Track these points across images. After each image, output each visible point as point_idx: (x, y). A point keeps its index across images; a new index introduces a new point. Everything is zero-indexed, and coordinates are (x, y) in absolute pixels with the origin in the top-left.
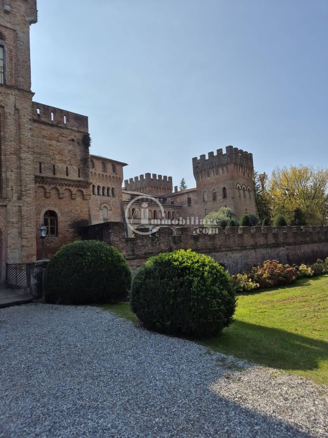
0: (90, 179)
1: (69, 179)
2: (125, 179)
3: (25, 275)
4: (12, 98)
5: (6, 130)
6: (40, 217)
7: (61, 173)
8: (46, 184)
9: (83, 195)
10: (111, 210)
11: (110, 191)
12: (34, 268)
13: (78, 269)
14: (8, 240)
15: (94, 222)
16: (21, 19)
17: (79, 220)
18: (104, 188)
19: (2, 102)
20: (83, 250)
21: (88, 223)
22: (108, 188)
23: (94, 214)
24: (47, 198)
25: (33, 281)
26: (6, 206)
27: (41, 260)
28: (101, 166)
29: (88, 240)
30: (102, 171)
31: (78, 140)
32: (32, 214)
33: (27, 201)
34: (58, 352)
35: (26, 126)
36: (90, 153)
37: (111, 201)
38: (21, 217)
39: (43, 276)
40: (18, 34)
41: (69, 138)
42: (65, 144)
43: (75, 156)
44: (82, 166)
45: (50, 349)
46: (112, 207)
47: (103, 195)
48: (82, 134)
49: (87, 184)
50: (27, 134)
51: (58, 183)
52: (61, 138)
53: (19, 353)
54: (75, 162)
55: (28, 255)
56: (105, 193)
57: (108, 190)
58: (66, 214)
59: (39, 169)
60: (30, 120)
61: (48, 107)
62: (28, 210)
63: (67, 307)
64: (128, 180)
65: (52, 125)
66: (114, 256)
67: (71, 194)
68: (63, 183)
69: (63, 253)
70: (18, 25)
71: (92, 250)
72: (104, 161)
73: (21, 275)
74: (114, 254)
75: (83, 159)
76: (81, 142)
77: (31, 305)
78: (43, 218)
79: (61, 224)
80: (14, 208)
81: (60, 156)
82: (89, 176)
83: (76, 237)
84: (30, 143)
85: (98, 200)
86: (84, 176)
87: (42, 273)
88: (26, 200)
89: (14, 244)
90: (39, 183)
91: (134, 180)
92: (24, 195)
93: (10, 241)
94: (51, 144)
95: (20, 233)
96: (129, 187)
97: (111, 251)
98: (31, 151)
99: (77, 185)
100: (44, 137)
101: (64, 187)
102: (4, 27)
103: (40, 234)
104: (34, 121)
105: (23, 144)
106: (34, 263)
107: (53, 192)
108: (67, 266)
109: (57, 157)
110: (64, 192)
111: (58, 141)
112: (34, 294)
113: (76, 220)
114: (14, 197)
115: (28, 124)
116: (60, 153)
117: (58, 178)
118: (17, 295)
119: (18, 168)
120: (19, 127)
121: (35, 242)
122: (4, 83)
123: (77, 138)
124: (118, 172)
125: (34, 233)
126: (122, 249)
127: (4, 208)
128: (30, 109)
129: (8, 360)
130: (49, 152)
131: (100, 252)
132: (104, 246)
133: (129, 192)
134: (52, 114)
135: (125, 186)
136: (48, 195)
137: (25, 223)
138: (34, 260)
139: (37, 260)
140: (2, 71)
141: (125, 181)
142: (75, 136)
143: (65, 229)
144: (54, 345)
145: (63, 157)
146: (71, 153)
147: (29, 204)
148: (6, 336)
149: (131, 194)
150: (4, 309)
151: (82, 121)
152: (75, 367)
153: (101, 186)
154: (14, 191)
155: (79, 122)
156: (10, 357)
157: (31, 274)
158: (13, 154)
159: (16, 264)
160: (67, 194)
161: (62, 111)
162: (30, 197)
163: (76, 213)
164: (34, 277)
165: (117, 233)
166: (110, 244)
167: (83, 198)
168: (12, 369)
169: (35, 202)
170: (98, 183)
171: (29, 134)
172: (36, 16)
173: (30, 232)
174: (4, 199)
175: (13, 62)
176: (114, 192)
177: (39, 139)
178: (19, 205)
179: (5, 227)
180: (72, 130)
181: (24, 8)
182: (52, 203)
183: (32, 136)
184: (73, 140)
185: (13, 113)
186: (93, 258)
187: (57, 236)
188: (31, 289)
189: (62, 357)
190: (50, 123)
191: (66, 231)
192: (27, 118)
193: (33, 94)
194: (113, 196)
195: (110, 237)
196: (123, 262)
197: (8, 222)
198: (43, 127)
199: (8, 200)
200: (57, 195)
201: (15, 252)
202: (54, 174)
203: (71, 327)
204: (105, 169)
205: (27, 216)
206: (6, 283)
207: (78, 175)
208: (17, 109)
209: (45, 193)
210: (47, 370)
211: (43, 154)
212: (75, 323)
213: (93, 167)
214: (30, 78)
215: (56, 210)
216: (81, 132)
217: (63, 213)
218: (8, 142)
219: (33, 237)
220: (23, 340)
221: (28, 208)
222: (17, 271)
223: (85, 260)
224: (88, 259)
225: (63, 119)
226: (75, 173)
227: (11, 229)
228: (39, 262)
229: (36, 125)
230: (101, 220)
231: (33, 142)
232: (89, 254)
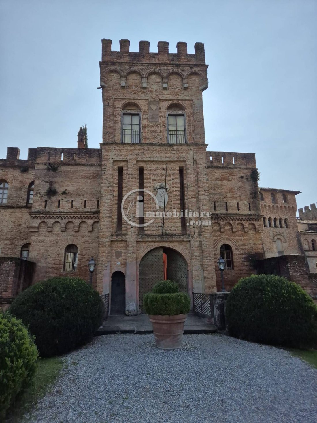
0: (261, 212)
1: (240, 213)
2: (298, 208)
3: (209, 305)
4: (191, 153)
5: (188, 179)
6: (217, 251)
7: (233, 209)
8: (221, 220)
9: (255, 228)
10: (286, 242)
11: (283, 222)
12: (216, 299)
13: (259, 304)
14: (193, 271)
15: (269, 255)
16: (196, 90)
17: (253, 253)
18: (275, 219)
19: (184, 157)
20: (262, 285)
21: (263, 256)
22: (280, 219)
23: (267, 247)
24: (221, 232)
25: (216, 312)
26: (190, 241)
27: (222, 291)
28: (271, 198)
29: (266, 275)
30: (272, 202)
31: (246, 176)
32: (211, 248)
33: (206, 237)
34: (249, 392)
35: (202, 172)
36: (259, 187)
37: (285, 232)
38: (202, 250)
39: (225, 308)
40: (194, 102)
41: (239, 176)
42: (235, 182)
43: (244, 192)
44: (252, 200)
45: (240, 387)
46: (286, 238)
47: (276, 226)
48: (250, 170)
49: (258, 217)
50: (203, 179)
51: (230, 218)
52: (231, 177)
53: (212, 383)
54: (245, 197)
55: (210, 286)
56: (277, 224)
57: (280, 222)
58: (240, 247)
59: (214, 207)
60: (205, 167)
61: (219, 153)
62: (207, 244)
63: (251, 345)
64: (302, 209)
65: (223, 168)
66: (298, 294)
67: (244, 228)
68: (235, 218)
69: (242, 286)
70: (194, 95)
71: (271, 285)
72: (273, 192)
73: (205, 305)
74: (297, 292)
75: (253, 193)
76: (249, 178)
77: (216, 335)
78: (220, 251)
79: (236, 257)
80: (196, 243)
81: (231, 193)
82: (260, 208)
83: (251, 270)
84: (206, 186)
85: (271, 232)
86: (255, 209)
87: (223, 304)
88: (206, 235)
89: (197, 275)
90: (215, 220)
91: (310, 208)
92: (204, 231)
93: (195, 273)
94: (223, 184)
95: (202, 265)
96: (305, 216)
97: (294, 288)
98: (207, 193)
99: (248, 219)
100: (217, 179)
101: (237, 222)
102: (184, 100)
103: (219, 266)
104: (209, 167)
105: (201, 188)
106: (216, 295)
107: (227, 227)
108: (247, 300)
109: (228, 195)
110: (237, 226)
111: (229, 181)
112: (218, 324)
113: (250, 253)
114: (196, 234)
115: (204, 171)
116: (231, 191)
117: (231, 214)
118: (203, 323)
119: (198, 208)
120: (197, 174)
121: (215, 274)
122: (185, 143)
123: (245, 174)
124: (290, 201)
125: (213, 266)
126: (305, 287)
127: (189, 243)
128: (204, 158)
129: (204, 388)
130: (221, 191)
131: (281, 289)
132: (284, 282)
133: (305, 222)
134: (222, 158)
135: (300, 215)
136: (222, 230)
137: (205, 256)
138: (215, 291)
139: (218, 291)
140: (184, 134)
141: (299, 210)
142: (244, 173)
143: (241, 262)
144: (244, 384)
145: (234, 194)
146: (241, 189)
147: (207, 239)
148: (199, 362)
149: (308, 224)
150: (194, 335)
151: (250, 158)
152: (270, 415)
153: (273, 218)
154: (195, 229)
155: (247, 159)
156: (205, 385)
157: (214, 304)
158: (194, 197)
159: (200, 294)
160: (240, 228)
161: (230, 154)
162: (208, 232)
163: (249, 246)
164: (217, 308)
165: (297, 268)
166: (290, 279)
167: (256, 230)
168: (208, 398)
169: (212, 237)
170: (269, 215)
171: (205, 179)
172: (207, 83)
173: (210, 264)
174: (188, 235)
175: (191, 124)
176: (288, 223)
177: (213, 182)
178: (200, 240)
179: (190, 260)
180: (240, 168)
181: (197, 81)
182: (227, 237)
183: (207, 180)
184: (242, 177)
185: (192, 164)
186: (273, 294)
187: (233, 269)
188: (215, 319)
189: (254, 399)
190: (221, 166)
191: (242, 264)
192: (203, 166)
193: (207, 145)
194: (287, 227)
195: (289, 271)
196: (310, 302)
197: (192, 255)
198: (216, 170)
199: (191, 236)
200: (230, 229)
201: (198, 283)
202: (227, 210)
203: (259, 367)
204: (275, 200)
205: (206, 250)
206: (194, 310)
207: (248, 209)
208: (195, 161)
209: (220, 228)
210: (241, 409)
211: (216, 194)
212: (262, 364)
213: (263, 200)
214: (204, 133)
215: (231, 244)
216: (249, 168)
217: (238, 247)
218: (189, 188)
219: (213, 269)
220: (214, 370)
221: (207, 243)
222: (201, 300)
223: (265, 295)
224: (268, 295)
225: (231, 160)
226: (246, 207)
227: (195, 261)
228: (221, 294)
229: (210, 170)
230: (276, 253)
231: (208, 185)
232: (269, 289)
